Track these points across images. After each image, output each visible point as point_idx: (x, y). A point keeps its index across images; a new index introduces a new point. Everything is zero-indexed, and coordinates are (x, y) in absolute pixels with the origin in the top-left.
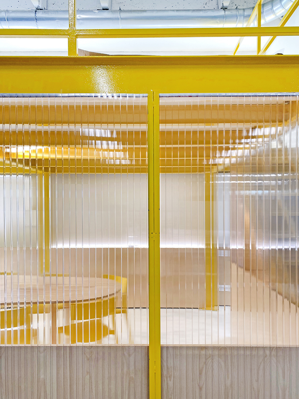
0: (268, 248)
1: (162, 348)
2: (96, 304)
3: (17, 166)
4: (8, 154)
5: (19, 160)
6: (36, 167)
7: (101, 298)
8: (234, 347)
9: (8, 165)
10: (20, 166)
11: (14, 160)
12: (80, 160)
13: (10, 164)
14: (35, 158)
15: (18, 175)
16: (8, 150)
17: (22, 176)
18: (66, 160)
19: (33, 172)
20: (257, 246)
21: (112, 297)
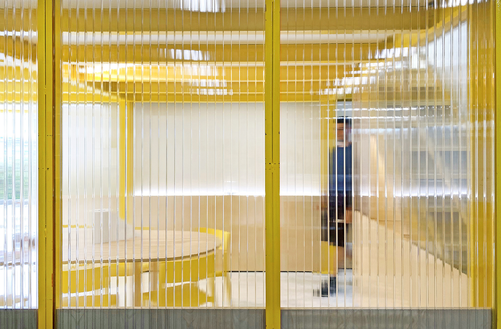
0: (408, 195)
1: (282, 311)
2: (191, 262)
3: (93, 91)
4: (82, 75)
5: (96, 83)
6: (117, 93)
7: (198, 254)
8: (372, 310)
9: (82, 90)
10: (98, 92)
11: (90, 84)
12: (173, 83)
13: (85, 90)
14: (117, 80)
15: (86, 104)
16: (82, 71)
17: (100, 106)
18: (155, 83)
19: (113, 100)
20: (394, 193)
21: (211, 254)
